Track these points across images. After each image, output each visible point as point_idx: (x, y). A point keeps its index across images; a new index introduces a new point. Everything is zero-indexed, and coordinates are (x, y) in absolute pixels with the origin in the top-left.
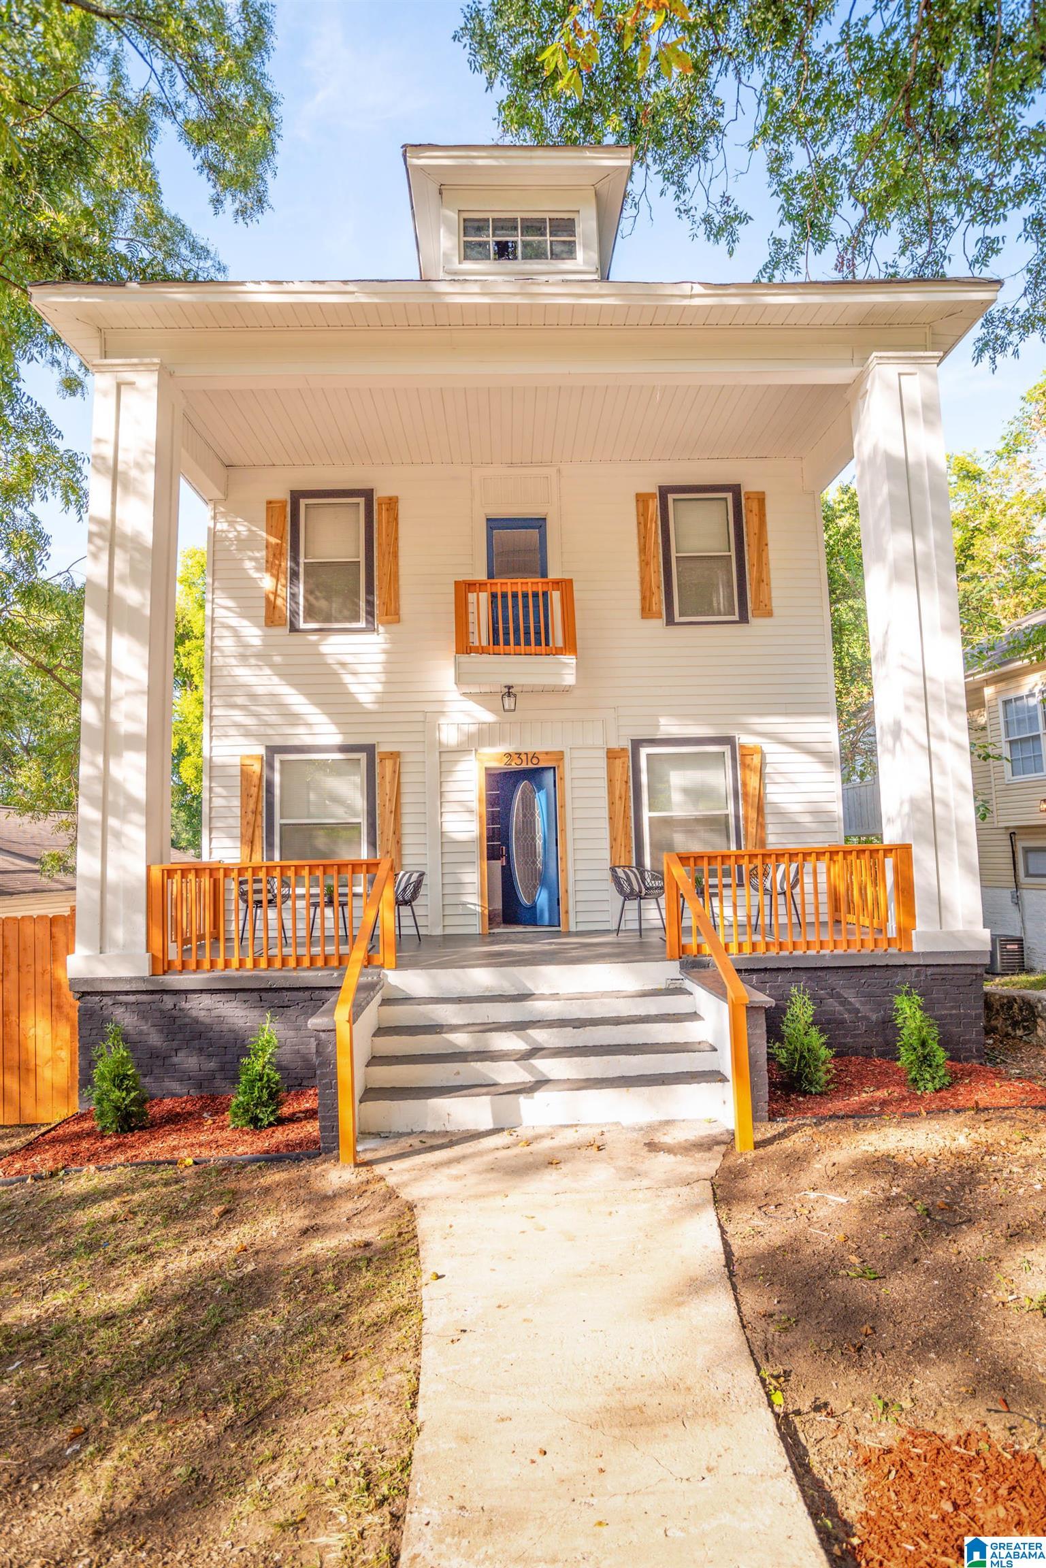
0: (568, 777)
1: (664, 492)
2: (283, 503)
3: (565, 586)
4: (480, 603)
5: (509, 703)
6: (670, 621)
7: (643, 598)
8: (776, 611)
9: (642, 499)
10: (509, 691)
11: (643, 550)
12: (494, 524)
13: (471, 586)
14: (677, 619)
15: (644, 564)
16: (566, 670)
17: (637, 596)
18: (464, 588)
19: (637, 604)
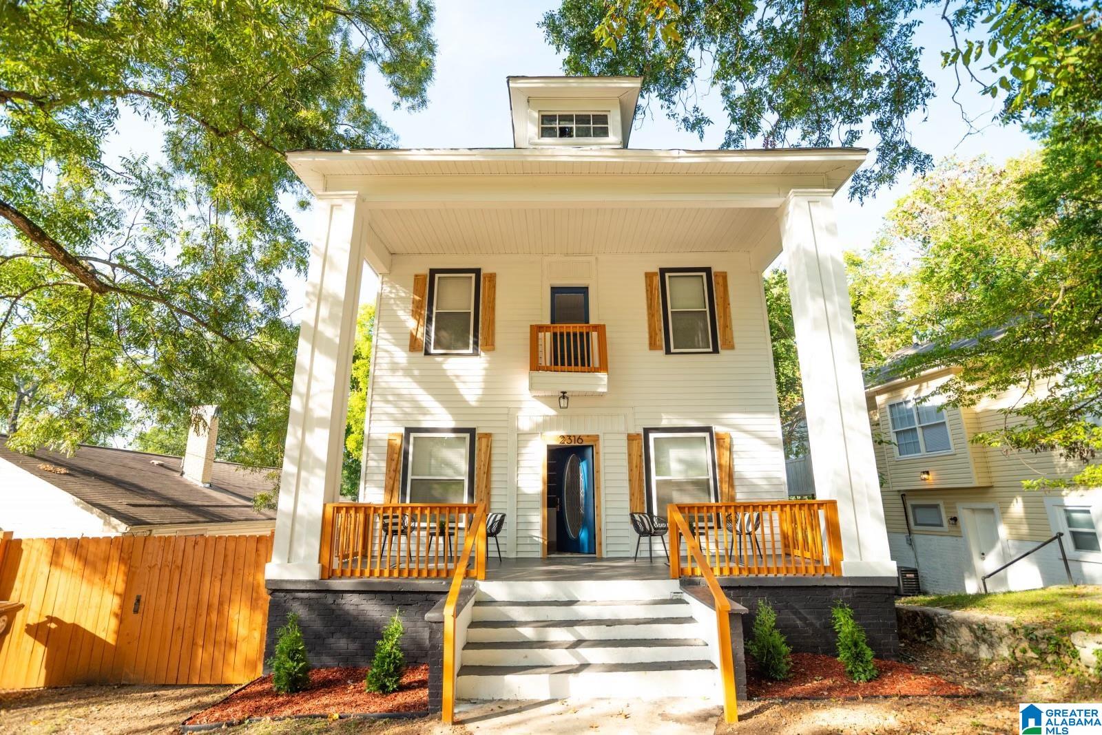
0: (602, 451)
1: (663, 271)
2: (425, 276)
3: (600, 329)
4: (546, 338)
5: (564, 403)
6: (668, 352)
7: (651, 337)
8: (736, 346)
9: (649, 276)
10: (564, 395)
11: (650, 307)
12: (555, 290)
13: (540, 328)
14: (673, 350)
15: (651, 315)
16: (600, 382)
17: (647, 336)
18: (536, 329)
19: (647, 342)
